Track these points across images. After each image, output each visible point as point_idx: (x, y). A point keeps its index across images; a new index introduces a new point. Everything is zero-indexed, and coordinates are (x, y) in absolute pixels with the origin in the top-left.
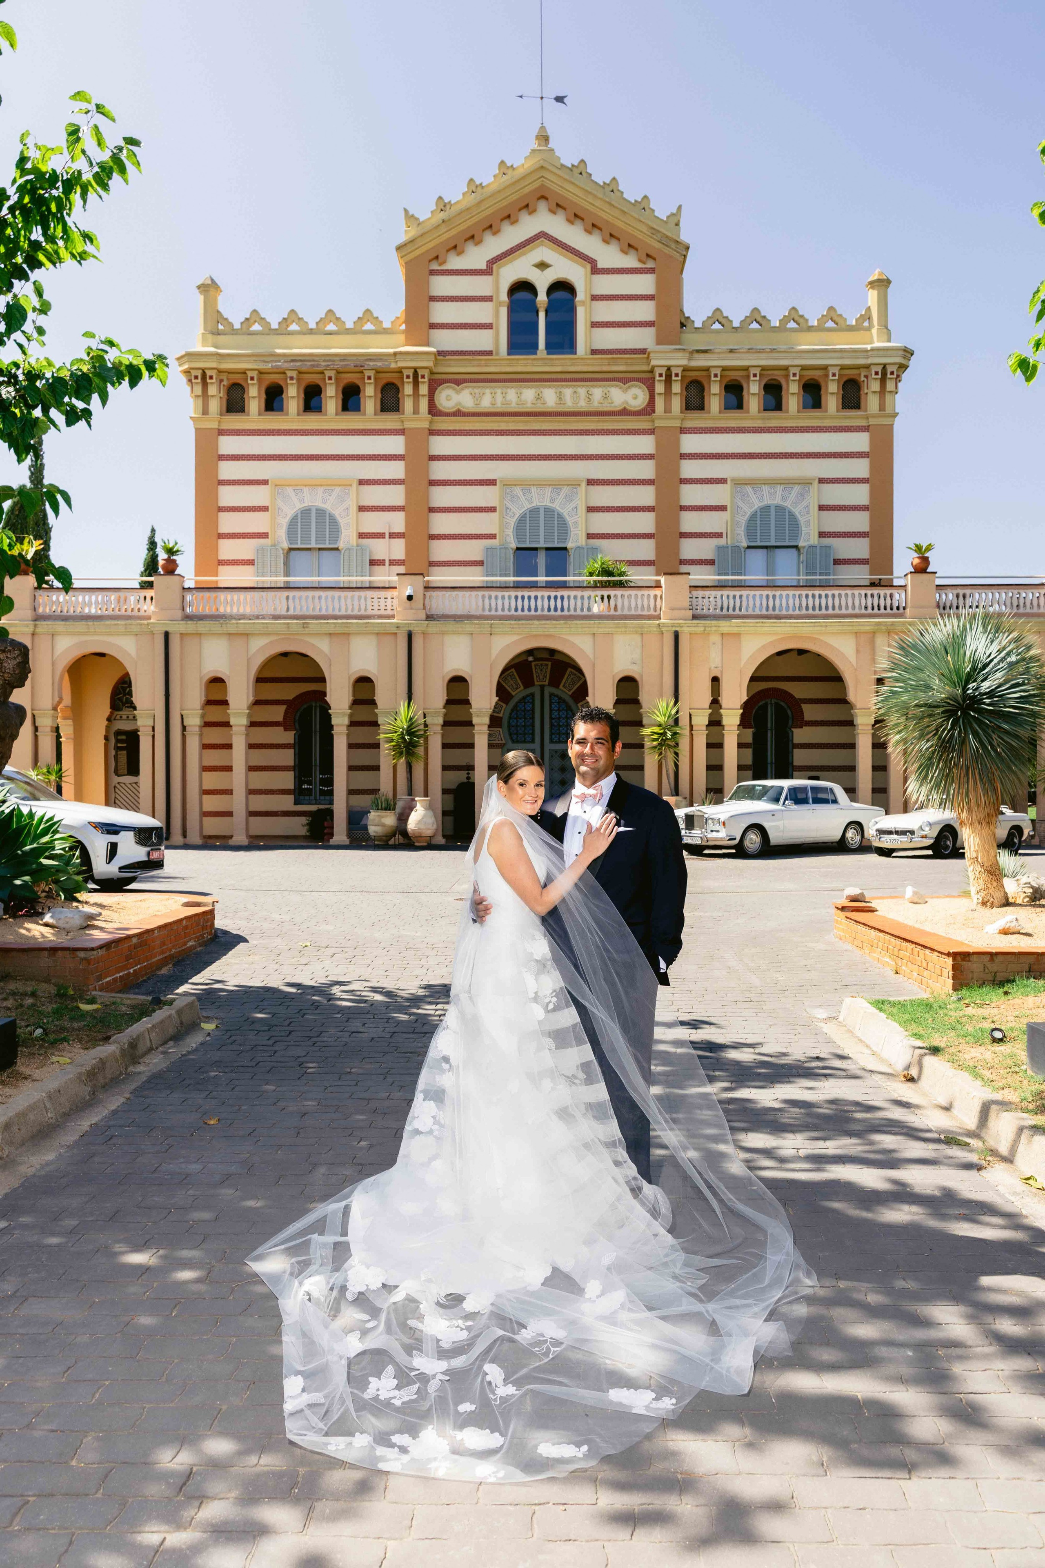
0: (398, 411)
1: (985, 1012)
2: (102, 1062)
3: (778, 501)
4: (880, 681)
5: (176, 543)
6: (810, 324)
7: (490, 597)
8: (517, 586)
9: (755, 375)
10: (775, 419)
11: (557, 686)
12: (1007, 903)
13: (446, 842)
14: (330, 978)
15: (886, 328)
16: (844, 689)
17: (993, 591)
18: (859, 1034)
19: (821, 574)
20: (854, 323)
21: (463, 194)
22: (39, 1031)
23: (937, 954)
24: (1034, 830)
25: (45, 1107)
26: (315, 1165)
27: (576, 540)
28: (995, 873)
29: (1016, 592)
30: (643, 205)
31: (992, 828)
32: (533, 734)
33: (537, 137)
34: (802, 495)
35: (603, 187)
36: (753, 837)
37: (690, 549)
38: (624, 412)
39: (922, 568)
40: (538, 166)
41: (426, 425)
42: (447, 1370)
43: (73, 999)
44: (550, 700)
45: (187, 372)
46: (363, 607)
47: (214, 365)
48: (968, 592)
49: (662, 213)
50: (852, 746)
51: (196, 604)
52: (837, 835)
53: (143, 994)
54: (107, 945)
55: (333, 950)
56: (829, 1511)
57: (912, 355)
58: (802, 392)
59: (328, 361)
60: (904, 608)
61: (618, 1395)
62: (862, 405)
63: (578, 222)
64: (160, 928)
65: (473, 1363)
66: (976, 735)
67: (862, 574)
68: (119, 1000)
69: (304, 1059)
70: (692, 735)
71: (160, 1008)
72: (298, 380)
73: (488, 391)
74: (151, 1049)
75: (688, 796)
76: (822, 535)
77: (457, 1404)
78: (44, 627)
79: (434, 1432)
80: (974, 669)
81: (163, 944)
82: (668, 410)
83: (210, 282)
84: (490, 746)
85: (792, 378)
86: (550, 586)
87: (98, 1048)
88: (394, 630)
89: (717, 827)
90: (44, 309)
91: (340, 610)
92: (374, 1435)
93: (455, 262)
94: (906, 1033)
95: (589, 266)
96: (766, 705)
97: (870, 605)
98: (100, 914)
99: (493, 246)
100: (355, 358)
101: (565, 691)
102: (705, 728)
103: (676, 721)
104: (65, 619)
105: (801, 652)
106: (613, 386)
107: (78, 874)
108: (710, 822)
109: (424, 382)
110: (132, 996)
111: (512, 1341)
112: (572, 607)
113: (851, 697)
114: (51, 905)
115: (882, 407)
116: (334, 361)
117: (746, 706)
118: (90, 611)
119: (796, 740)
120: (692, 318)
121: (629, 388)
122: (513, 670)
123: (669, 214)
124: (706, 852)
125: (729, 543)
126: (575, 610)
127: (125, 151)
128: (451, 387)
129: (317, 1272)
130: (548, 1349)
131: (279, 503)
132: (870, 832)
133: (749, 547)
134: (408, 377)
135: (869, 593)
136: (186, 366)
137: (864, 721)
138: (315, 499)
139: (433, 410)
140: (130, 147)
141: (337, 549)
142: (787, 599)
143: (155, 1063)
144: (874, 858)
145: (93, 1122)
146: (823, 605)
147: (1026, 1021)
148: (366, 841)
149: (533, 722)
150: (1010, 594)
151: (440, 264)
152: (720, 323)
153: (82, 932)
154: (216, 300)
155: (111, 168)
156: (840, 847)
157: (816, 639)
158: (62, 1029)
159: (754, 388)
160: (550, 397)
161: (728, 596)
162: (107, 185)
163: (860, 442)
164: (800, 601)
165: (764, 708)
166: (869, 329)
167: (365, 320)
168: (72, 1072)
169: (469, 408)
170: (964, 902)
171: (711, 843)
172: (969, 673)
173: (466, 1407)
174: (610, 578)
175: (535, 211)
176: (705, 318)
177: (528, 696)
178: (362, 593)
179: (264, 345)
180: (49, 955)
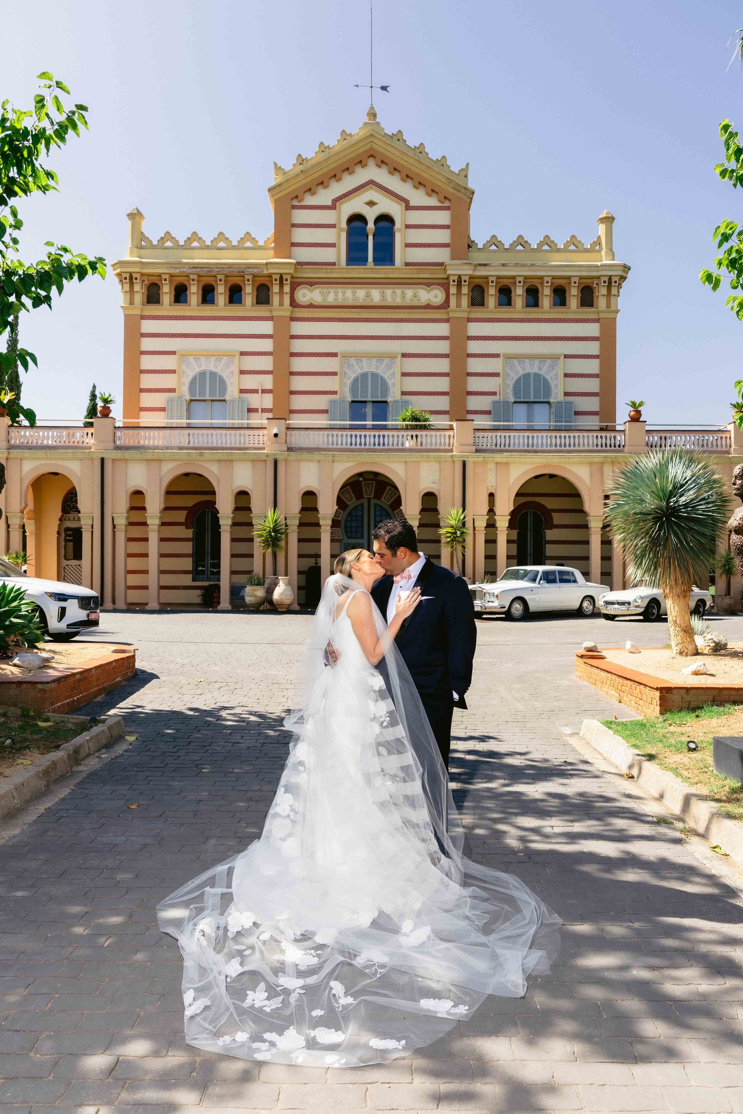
0: (269, 304)
1: (683, 729)
2: (54, 764)
3: (536, 370)
4: (607, 497)
5: (110, 395)
6: (558, 247)
7: (333, 436)
8: (352, 428)
9: (520, 282)
10: (533, 313)
11: (380, 499)
12: (697, 653)
13: (301, 608)
14: (218, 704)
15: (611, 250)
16: (581, 502)
17: (686, 435)
18: (594, 745)
19: (565, 422)
20: (589, 247)
21: (316, 153)
22: (9, 741)
23: (648, 688)
24: (713, 602)
25: (13, 796)
26: (208, 838)
27: (393, 396)
28: (689, 632)
29: (701, 435)
30: (442, 162)
31: (687, 599)
32: (362, 532)
33: (368, 114)
34: (553, 366)
35: (414, 150)
36: (518, 606)
37: (474, 403)
38: (428, 307)
39: (636, 418)
40: (369, 134)
41: (288, 314)
42: (303, 986)
43: (33, 718)
44: (375, 509)
45: (119, 275)
46: (242, 442)
47: (138, 270)
48: (668, 435)
49: (455, 168)
50: (587, 543)
51: (124, 438)
52: (576, 605)
53: (84, 715)
54: (59, 680)
55: (221, 685)
56: (579, 1087)
57: (629, 269)
58: (553, 295)
59: (219, 268)
60: (624, 446)
61: (427, 1004)
62: (595, 304)
63: (397, 174)
64: (96, 668)
65: (322, 981)
66: (676, 535)
67: (594, 422)
68: (66, 720)
69: (198, 762)
70: (474, 534)
71: (96, 725)
72: (198, 281)
73: (332, 290)
74: (89, 755)
75: (471, 577)
76: (566, 394)
77: (311, 1010)
78: (14, 453)
79: (295, 1031)
80: (675, 487)
81: (98, 679)
82: (459, 305)
83: (136, 212)
84: (332, 541)
85: (546, 284)
86: (375, 428)
87: (52, 754)
88: (264, 458)
89: (492, 599)
90: (18, 225)
91: (226, 444)
92: (251, 1033)
93: (310, 200)
94: (628, 744)
95: (404, 204)
96: (526, 514)
97: (600, 444)
98: (53, 658)
99: (337, 189)
100: (238, 266)
101: (385, 502)
102: (484, 529)
103: (464, 524)
104: (30, 448)
105: (552, 476)
106: (420, 288)
107: (38, 629)
108: (487, 595)
109: (287, 284)
110: (76, 717)
111: (350, 965)
112: (391, 443)
113: (587, 508)
114: (18, 651)
115: (608, 306)
116: (223, 268)
117: (513, 514)
118: (48, 443)
119: (548, 538)
120: (476, 242)
121: (432, 290)
122: (348, 487)
123: (460, 169)
124: (484, 616)
125: (501, 399)
126: (393, 445)
127: (76, 115)
128: (306, 288)
129: (209, 915)
130: (376, 970)
131: (184, 368)
132: (600, 603)
133: (515, 402)
134: (276, 280)
135: (599, 435)
136: (118, 271)
137: (595, 525)
138: (210, 365)
139: (293, 303)
140: (81, 112)
141: (224, 400)
142: (542, 439)
143: (92, 764)
144: (602, 621)
145: (47, 807)
146: (567, 443)
147: (712, 736)
148: (243, 607)
149: (363, 524)
150: (697, 437)
151: (299, 202)
152: (495, 245)
153: (40, 670)
154: (140, 225)
155: (67, 126)
156: (578, 614)
157: (562, 467)
158: (26, 740)
159: (519, 291)
160: (376, 295)
161: (500, 436)
162: (64, 138)
163: (593, 329)
164: (551, 440)
165: (525, 515)
166: (600, 251)
167: (246, 240)
168: (32, 771)
169: (318, 302)
170: (666, 654)
171: (488, 610)
172: (671, 491)
173: (318, 1013)
174: (417, 423)
175: (366, 165)
176: (485, 242)
177: (358, 505)
178: (242, 432)
179: (173, 257)
180: (17, 687)
